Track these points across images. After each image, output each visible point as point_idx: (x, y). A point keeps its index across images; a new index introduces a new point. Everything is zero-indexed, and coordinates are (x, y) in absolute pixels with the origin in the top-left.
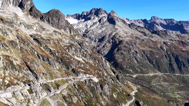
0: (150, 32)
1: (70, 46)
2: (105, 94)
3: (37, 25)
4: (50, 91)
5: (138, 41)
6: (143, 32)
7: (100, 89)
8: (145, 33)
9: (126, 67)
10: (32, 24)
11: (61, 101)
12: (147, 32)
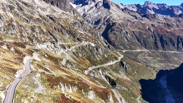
0: (141, 15)
1: (74, 23)
2: (99, 54)
3: (49, 8)
4: (65, 49)
5: (129, 23)
6: (134, 16)
7: (96, 50)
8: (136, 17)
9: (118, 44)
10: (46, 8)
11: (72, 55)
12: (138, 15)
